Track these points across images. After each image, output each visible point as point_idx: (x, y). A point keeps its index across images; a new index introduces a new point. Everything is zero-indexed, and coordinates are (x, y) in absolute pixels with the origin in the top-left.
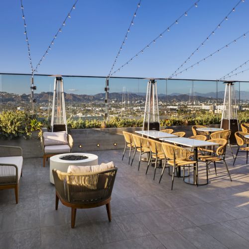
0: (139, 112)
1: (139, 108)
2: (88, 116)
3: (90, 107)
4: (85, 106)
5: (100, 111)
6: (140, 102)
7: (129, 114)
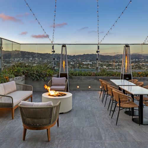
0: (144, 66)
1: (144, 63)
2: (110, 68)
3: (111, 62)
4: (108, 62)
5: (118, 65)
6: (145, 60)
7: (136, 67)
